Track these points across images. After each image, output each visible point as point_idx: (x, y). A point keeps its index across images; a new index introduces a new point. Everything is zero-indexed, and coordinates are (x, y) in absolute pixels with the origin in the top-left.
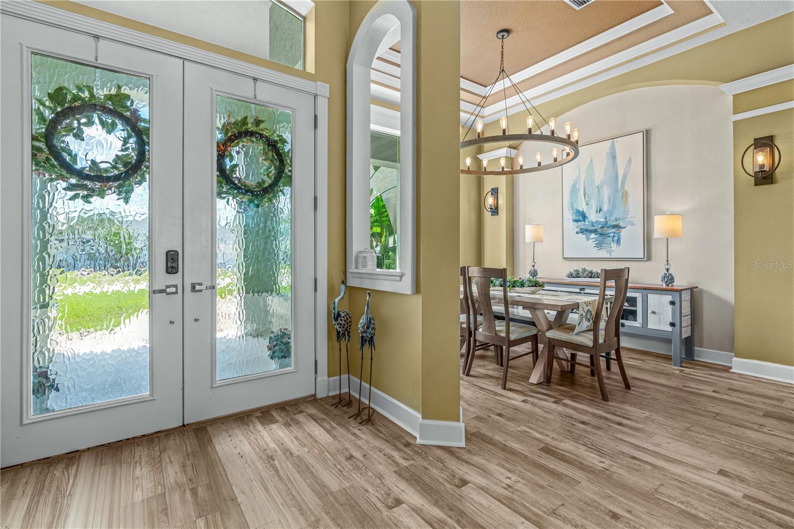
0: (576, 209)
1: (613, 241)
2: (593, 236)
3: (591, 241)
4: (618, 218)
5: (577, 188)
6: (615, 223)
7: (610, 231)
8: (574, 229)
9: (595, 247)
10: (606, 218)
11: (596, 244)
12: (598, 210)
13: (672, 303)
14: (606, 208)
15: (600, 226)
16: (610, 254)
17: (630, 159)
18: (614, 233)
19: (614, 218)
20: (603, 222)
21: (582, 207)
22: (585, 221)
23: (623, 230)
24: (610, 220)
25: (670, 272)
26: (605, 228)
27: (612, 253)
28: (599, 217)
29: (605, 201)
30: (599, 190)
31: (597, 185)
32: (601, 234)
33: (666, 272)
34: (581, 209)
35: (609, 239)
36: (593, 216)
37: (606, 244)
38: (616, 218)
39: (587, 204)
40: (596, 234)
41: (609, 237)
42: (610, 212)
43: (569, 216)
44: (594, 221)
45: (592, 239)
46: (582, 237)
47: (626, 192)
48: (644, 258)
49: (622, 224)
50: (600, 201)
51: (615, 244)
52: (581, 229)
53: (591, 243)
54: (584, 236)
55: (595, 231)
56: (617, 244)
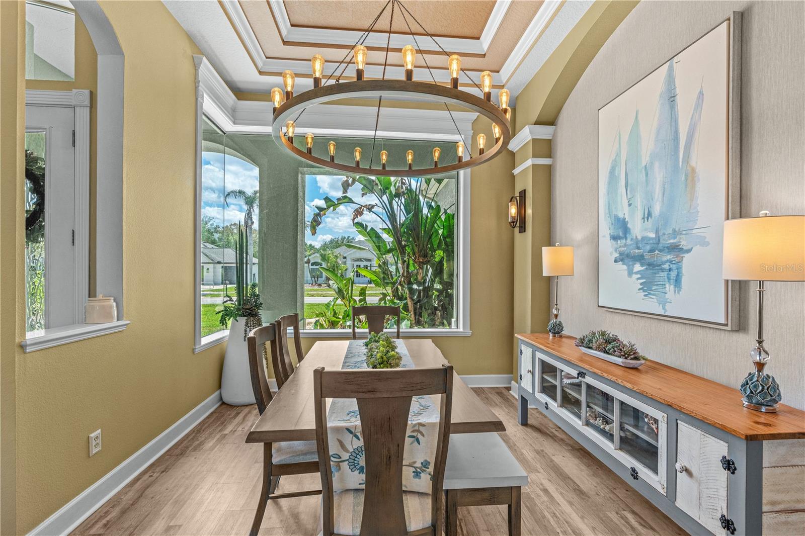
0: (615, 216)
1: (669, 279)
2: (638, 267)
3: (635, 276)
4: (677, 230)
5: (616, 174)
6: (672, 241)
7: (665, 259)
8: (611, 254)
9: (639, 290)
10: (657, 232)
11: (641, 284)
12: (646, 216)
13: (729, 465)
14: (659, 211)
15: (648, 248)
16: (664, 308)
17: (701, 94)
18: (671, 262)
19: (671, 231)
20: (652, 239)
21: (623, 211)
22: (626, 239)
23: (687, 256)
24: (664, 234)
25: (766, 371)
26: (657, 252)
27: (668, 306)
28: (646, 230)
29: (656, 197)
30: (647, 175)
31: (644, 164)
32: (649, 265)
33: (754, 370)
34: (621, 216)
35: (662, 274)
36: (638, 229)
37: (657, 285)
38: (674, 231)
39: (630, 205)
40: (642, 265)
41: (663, 270)
42: (665, 218)
43: (605, 230)
44: (639, 238)
45: (637, 273)
46: (622, 267)
47: (693, 170)
48: (726, 325)
49: (684, 244)
50: (649, 197)
51: (672, 287)
52: (621, 254)
53: (635, 283)
54: (625, 267)
55: (640, 259)
56: (675, 286)
